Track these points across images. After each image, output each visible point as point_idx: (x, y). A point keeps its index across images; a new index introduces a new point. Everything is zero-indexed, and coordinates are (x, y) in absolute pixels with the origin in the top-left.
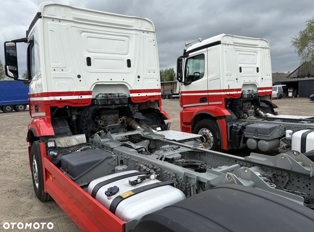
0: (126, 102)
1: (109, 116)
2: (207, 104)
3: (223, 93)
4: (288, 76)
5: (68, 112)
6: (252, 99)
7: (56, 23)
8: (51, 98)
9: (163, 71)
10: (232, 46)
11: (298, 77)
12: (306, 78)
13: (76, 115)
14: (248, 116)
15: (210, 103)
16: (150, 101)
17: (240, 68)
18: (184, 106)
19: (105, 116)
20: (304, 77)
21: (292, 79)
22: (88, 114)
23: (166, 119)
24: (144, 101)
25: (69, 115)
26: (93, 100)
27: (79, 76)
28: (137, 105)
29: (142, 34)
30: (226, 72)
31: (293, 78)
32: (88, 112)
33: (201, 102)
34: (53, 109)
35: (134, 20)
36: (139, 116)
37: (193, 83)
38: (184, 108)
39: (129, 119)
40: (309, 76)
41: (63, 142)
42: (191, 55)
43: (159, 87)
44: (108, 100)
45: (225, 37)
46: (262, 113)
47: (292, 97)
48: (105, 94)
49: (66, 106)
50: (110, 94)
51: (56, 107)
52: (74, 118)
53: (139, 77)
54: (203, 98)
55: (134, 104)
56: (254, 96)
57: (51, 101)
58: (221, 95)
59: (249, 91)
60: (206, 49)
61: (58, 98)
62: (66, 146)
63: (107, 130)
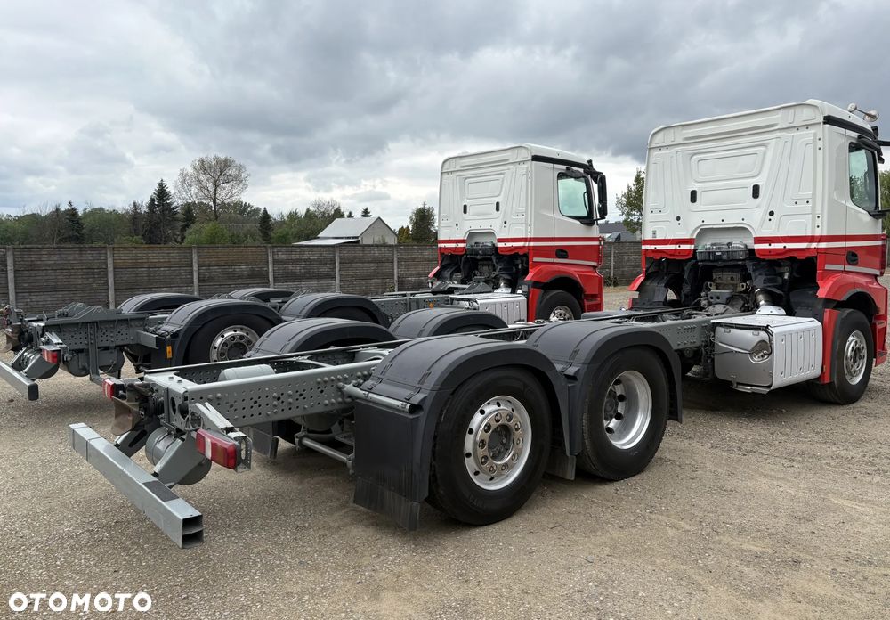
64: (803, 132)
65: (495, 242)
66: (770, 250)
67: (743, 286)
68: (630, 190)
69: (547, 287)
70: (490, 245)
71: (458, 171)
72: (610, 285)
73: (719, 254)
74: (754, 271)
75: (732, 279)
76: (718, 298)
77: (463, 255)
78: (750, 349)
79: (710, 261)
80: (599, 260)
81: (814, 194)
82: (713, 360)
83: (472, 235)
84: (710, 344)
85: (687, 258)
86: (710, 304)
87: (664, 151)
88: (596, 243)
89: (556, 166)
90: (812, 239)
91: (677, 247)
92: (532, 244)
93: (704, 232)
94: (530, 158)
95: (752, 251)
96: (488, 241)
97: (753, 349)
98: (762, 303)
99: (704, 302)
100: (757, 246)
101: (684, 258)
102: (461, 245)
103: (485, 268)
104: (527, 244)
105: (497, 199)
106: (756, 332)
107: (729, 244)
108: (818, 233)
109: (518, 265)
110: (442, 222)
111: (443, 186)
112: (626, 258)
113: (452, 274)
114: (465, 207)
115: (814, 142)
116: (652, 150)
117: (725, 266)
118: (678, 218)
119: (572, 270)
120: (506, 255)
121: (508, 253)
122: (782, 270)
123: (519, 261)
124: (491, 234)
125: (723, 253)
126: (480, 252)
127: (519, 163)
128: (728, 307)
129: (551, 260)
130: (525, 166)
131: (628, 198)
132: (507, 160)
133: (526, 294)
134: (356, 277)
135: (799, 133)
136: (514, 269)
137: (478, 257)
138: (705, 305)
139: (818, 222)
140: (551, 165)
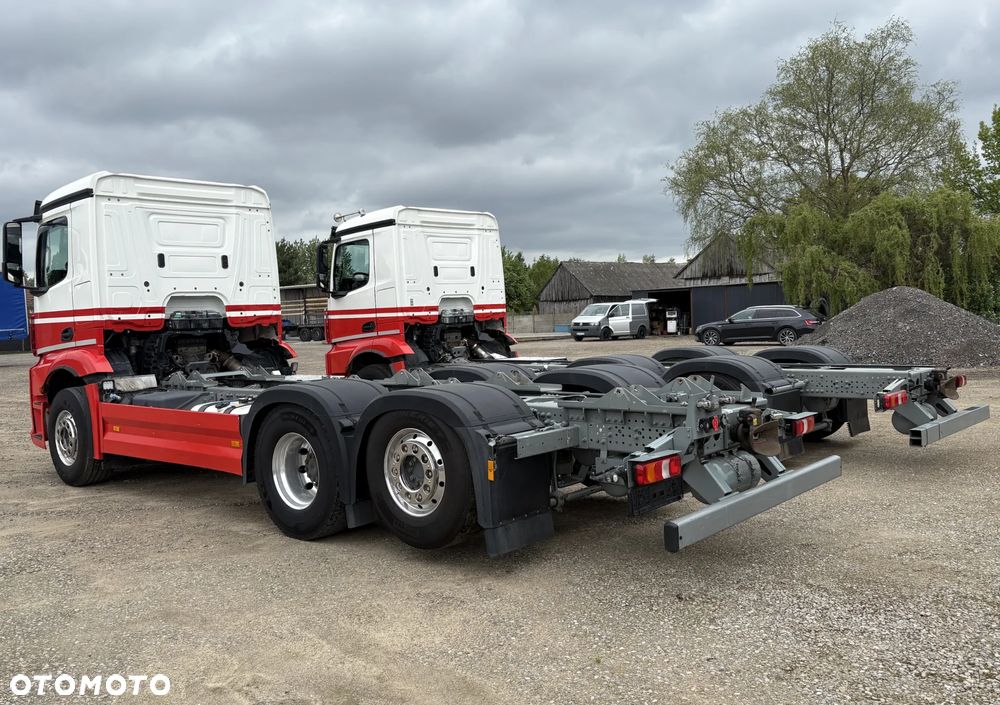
0: (219, 325)
1: (191, 349)
2: (374, 334)
3: (400, 314)
4: (679, 274)
5: (124, 341)
6: (460, 326)
7: (114, 203)
8: (105, 317)
9: (302, 244)
10: (420, 229)
11: (704, 277)
12: (725, 281)
13: (137, 347)
14: (454, 358)
15: (381, 333)
16: (260, 325)
17: (436, 268)
18: (334, 341)
19: (183, 349)
20: (719, 277)
21: (688, 282)
22: (159, 344)
23: (291, 356)
24: (250, 325)
25: (125, 346)
26: (166, 321)
27: (147, 284)
28: (237, 333)
29: (248, 212)
30: (405, 276)
31: (691, 279)
32: (158, 341)
33: (364, 331)
34: (107, 333)
35: (233, 190)
36: (241, 348)
37: (350, 294)
38: (335, 344)
39: (223, 356)
40: (731, 274)
41: (124, 383)
42: (345, 239)
43: (278, 301)
44: (190, 321)
45: (404, 213)
46: (483, 353)
47: (676, 333)
48: (186, 312)
49: (126, 331)
50: (194, 312)
51: (112, 331)
52: (133, 351)
53: (241, 284)
54: (368, 324)
55: (232, 329)
56: (464, 320)
57: (106, 321)
58: (397, 317)
59: (455, 310)
60: (370, 232)
61: (115, 317)
62: (130, 389)
63: (188, 370)
127: (250, 208)
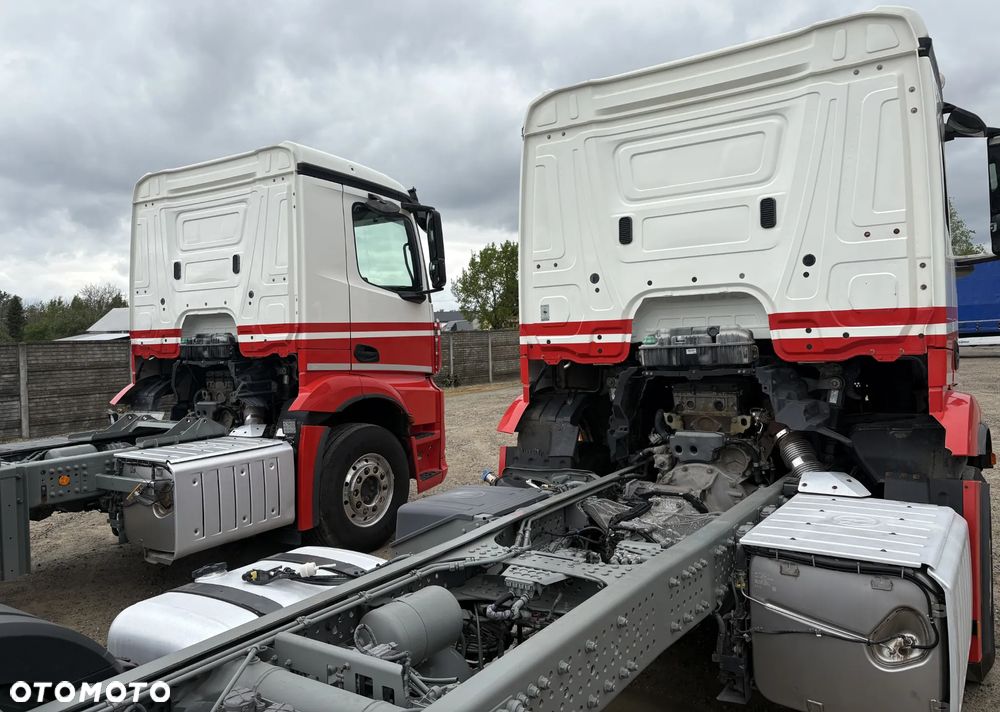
27: (163, 301)
53: (251, 294)
61: (139, 341)
64: (869, 76)
65: (234, 333)
66: (809, 343)
67: (744, 422)
68: (465, 275)
69: (335, 420)
70: (223, 339)
71: (163, 199)
72: (450, 385)
73: (693, 352)
74: (775, 388)
75: (718, 406)
76: (694, 449)
77: (175, 360)
78: (868, 630)
79: (670, 368)
80: (435, 361)
81: (910, 213)
82: (748, 648)
83: (192, 320)
84: (736, 602)
85: (618, 361)
86: (674, 462)
87: (557, 140)
88: (429, 333)
89: (348, 189)
90: (911, 316)
91: (595, 338)
92: (303, 336)
93: (651, 305)
94: (293, 168)
95: (765, 345)
96: (219, 333)
97: (875, 631)
98: (797, 462)
99: (660, 459)
100: (777, 335)
101: (609, 362)
102: (172, 340)
103: (219, 384)
104: (293, 336)
105: (235, 250)
106: (882, 582)
107: (713, 331)
108: (923, 302)
109: (282, 377)
110: (136, 296)
111: (138, 229)
112: (468, 350)
113: (157, 397)
114: (177, 266)
115: (901, 97)
116: (532, 141)
117: (707, 380)
118: (595, 278)
119: (387, 383)
120: (256, 359)
121: (260, 355)
122: (823, 385)
123: (283, 371)
124: (225, 317)
125: (702, 350)
126: (206, 354)
127: (274, 178)
128: (717, 470)
129: (345, 367)
130: (286, 183)
131: (464, 284)
132: (253, 174)
133: (294, 440)
134: (61, 393)
135: (858, 80)
136: (274, 386)
137: (203, 364)
138: (662, 465)
139: (923, 276)
140: (337, 186)
